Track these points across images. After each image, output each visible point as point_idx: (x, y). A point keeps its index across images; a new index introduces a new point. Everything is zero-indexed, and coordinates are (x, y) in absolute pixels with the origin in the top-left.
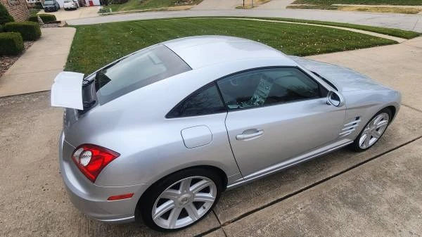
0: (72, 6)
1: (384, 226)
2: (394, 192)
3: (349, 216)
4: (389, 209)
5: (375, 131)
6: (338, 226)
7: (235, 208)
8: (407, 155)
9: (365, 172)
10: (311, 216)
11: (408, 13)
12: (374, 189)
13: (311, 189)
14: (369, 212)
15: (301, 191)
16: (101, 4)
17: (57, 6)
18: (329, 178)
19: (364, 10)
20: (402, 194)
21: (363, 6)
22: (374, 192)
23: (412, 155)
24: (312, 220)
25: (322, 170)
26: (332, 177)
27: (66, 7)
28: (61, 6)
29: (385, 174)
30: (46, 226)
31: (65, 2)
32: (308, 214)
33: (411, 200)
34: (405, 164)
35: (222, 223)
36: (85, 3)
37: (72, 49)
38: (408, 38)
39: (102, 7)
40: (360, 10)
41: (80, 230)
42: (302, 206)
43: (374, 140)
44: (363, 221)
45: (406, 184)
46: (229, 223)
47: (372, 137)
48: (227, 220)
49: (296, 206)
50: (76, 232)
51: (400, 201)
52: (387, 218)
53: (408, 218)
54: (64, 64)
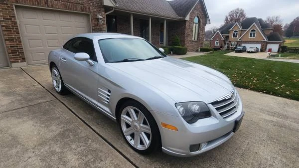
16: (278, 52)
27: (249, 51)
36: (265, 50)
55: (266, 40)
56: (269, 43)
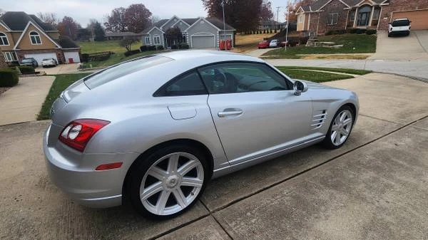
0: (51, 64)
1: (364, 199)
2: (368, 175)
3: (332, 195)
4: (365, 187)
5: (342, 128)
6: (323, 203)
7: (223, 198)
8: (375, 149)
9: (341, 163)
10: (297, 198)
11: (359, 59)
12: (351, 175)
13: (295, 178)
14: (349, 191)
15: (286, 180)
16: (81, 62)
17: (35, 64)
18: (310, 169)
19: (323, 58)
20: (375, 176)
21: (321, 55)
22: (351, 176)
23: (378, 149)
24: (298, 201)
25: (302, 164)
26: (313, 168)
27: (44, 65)
28: (39, 64)
29: (359, 163)
30: (18, 231)
31: (44, 60)
32: (293, 197)
33: (384, 179)
34: (374, 155)
35: (211, 211)
36: (65, 60)
37: (51, 91)
38: (361, 74)
39: (82, 64)
40: (319, 58)
41: (58, 231)
42: (287, 191)
43: (344, 138)
44: (345, 197)
45: (377, 169)
46: (218, 210)
47: (342, 136)
48: (217, 208)
49: (281, 192)
50: (54, 233)
51: (375, 180)
52: (366, 193)
53: (383, 192)
54: (43, 102)
55: (59, 47)
56: (65, 51)
